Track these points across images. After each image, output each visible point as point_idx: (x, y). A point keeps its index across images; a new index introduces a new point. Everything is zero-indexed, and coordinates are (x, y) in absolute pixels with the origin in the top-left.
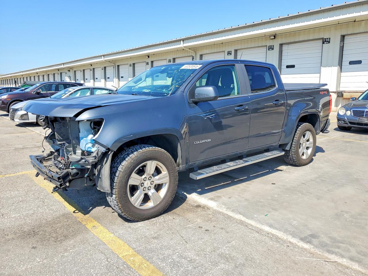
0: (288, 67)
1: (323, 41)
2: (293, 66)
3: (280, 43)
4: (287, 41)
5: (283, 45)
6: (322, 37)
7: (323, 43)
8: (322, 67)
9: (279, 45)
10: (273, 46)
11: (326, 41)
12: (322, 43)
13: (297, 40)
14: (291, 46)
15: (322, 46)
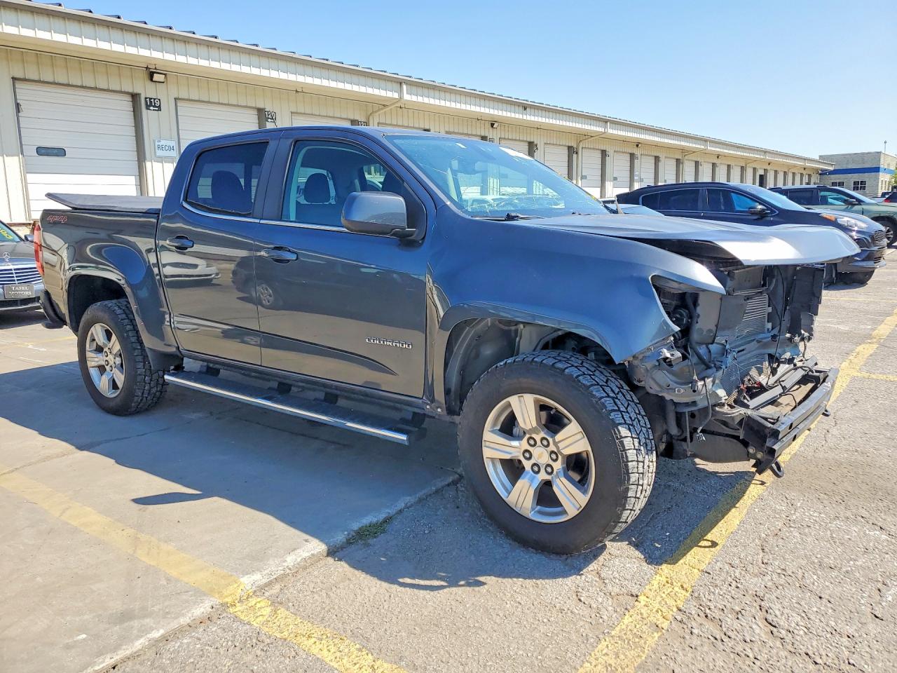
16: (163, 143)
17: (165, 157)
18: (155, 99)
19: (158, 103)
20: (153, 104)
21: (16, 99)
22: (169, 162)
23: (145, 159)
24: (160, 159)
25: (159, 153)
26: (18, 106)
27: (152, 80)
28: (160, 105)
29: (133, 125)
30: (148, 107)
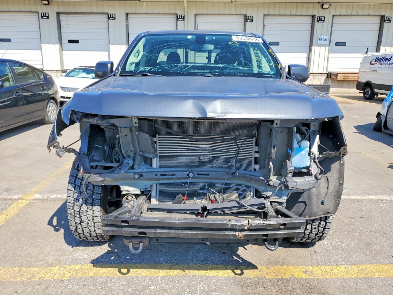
0: (70, 41)
1: (108, 16)
2: (77, 42)
3: (57, 11)
4: (67, 11)
5: (61, 15)
6: (106, 11)
7: (109, 18)
8: (110, 45)
9: (55, 13)
10: (48, 14)
11: (110, 17)
12: (107, 18)
13: (78, 11)
14: (70, 17)
15: (108, 22)
16: (322, 37)
17: (322, 44)
18: (322, 17)
19: (324, 19)
20: (321, 19)
21: (264, 23)
22: (323, 47)
23: (312, 45)
24: (319, 45)
25: (320, 42)
26: (264, 25)
27: (322, 8)
28: (324, 20)
29: (310, 30)
30: (318, 21)
